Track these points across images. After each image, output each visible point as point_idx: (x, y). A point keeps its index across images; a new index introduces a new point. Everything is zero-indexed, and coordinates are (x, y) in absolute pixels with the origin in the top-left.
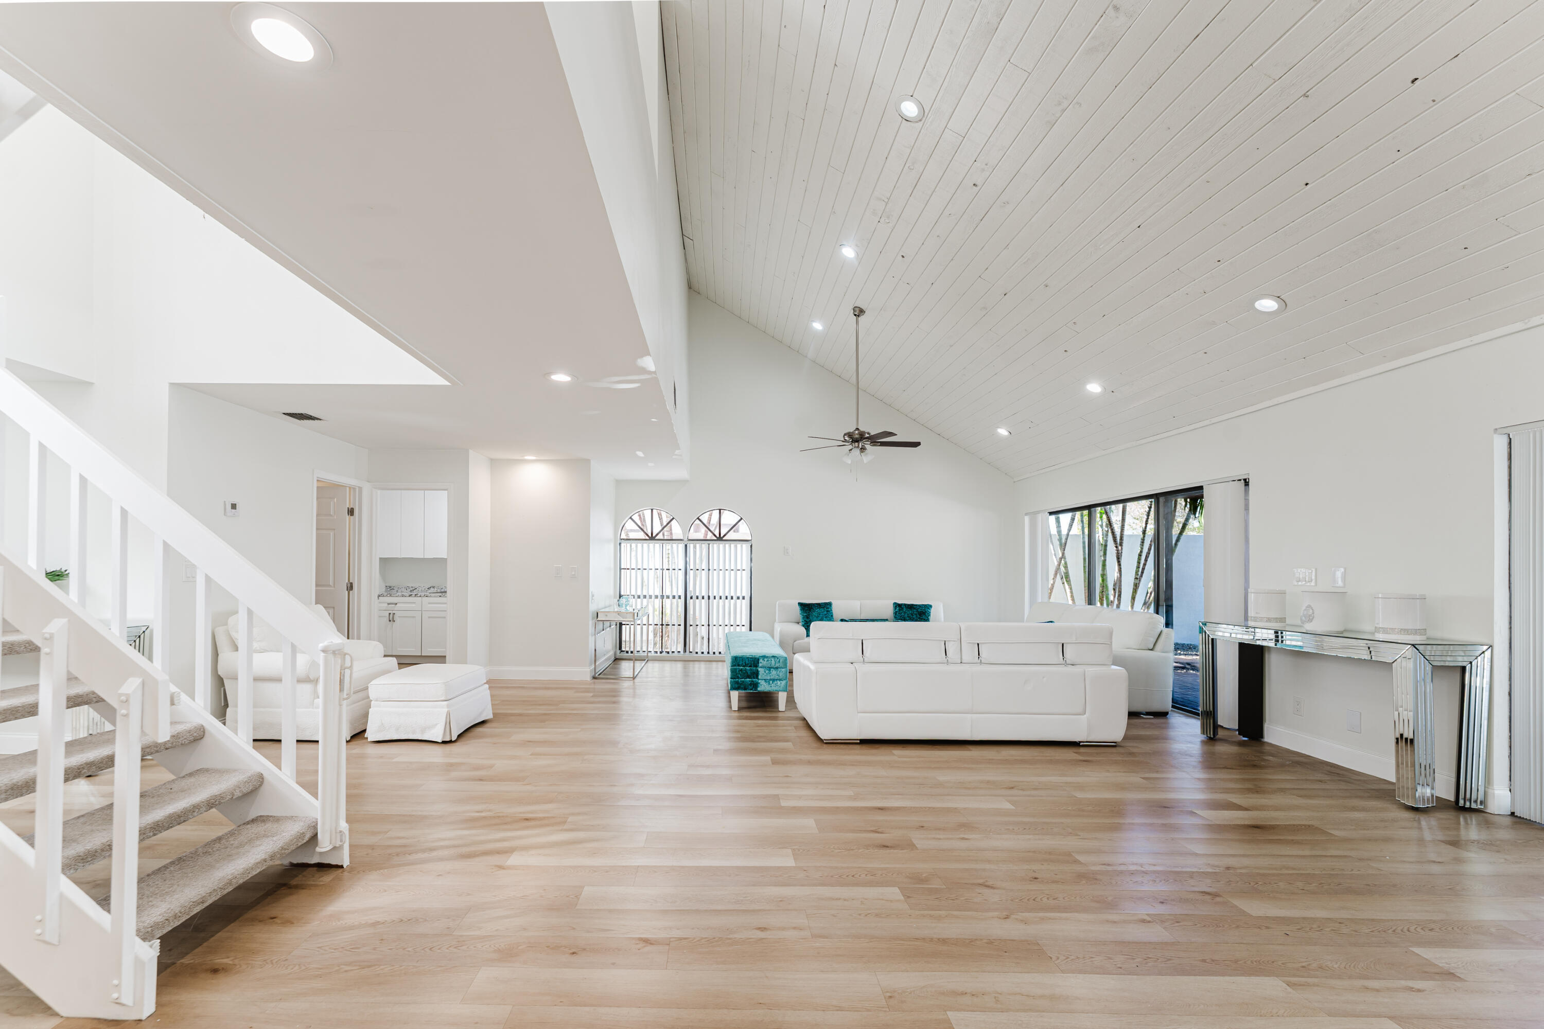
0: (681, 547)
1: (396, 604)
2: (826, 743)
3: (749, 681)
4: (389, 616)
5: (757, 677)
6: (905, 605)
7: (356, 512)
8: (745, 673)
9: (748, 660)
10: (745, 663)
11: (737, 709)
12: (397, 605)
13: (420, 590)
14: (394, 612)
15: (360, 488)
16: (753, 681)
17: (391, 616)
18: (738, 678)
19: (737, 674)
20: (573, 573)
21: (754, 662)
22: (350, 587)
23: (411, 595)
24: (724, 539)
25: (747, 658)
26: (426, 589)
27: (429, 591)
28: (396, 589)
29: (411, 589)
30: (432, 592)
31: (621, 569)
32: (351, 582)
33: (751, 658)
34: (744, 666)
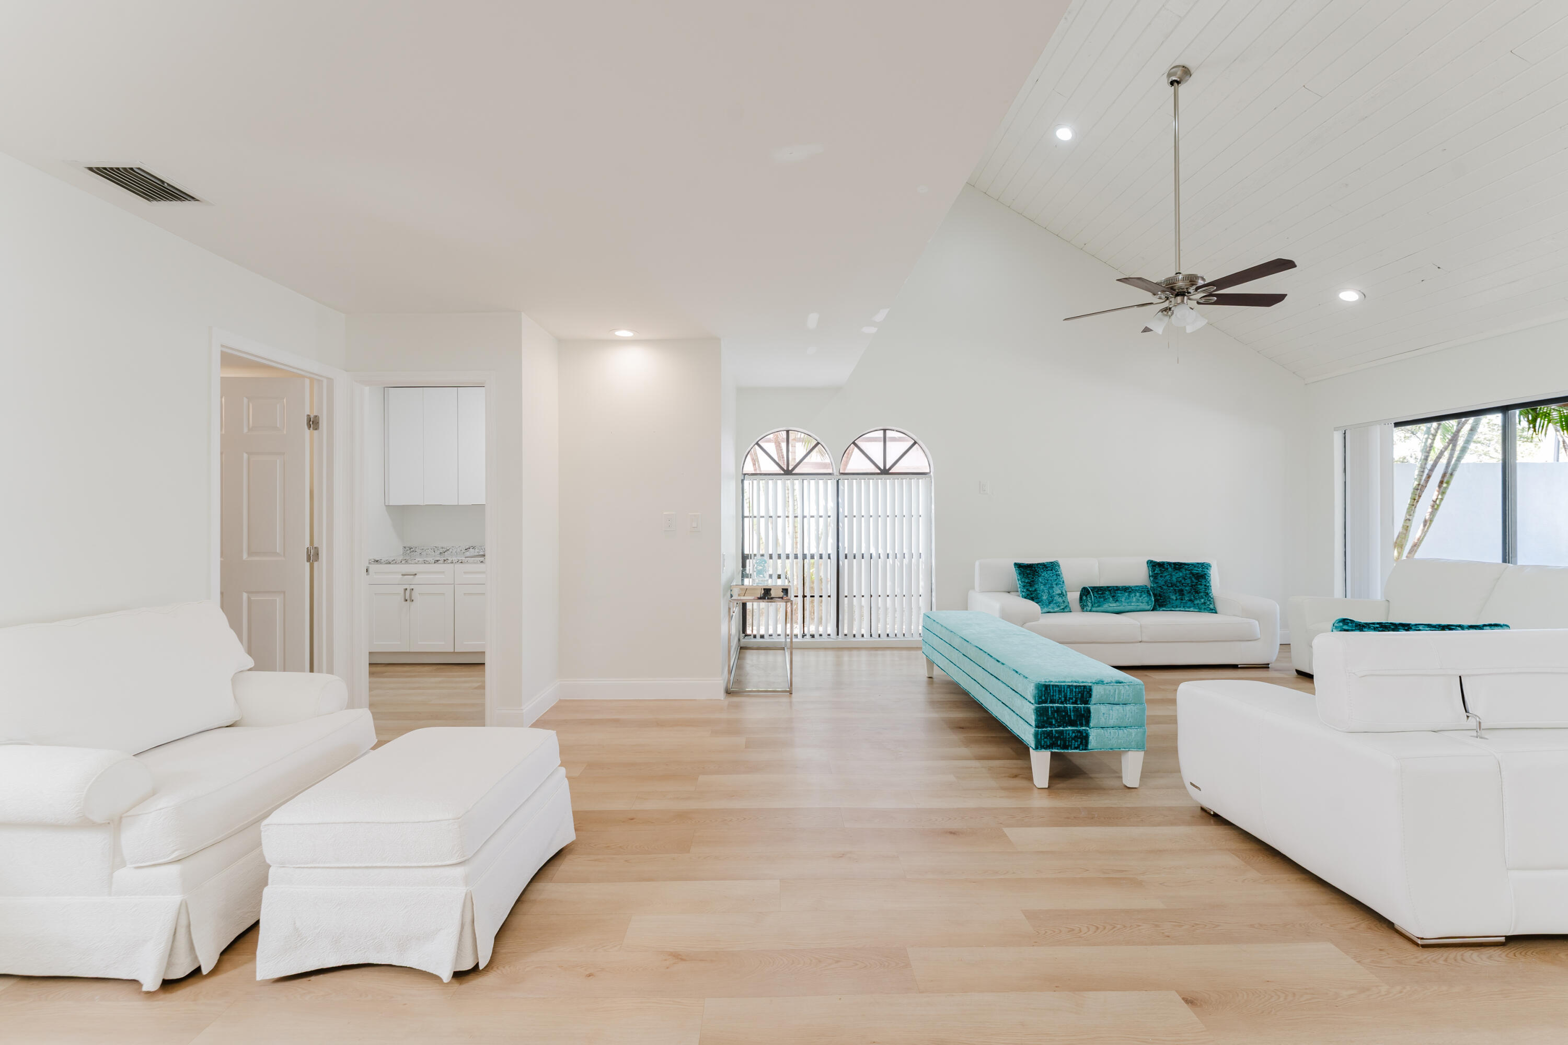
0: (831, 484)
1: (416, 574)
2: (1424, 946)
3: (1073, 731)
4: (405, 593)
5: (1087, 724)
6: (1169, 564)
7: (323, 423)
8: (1064, 717)
9: (1071, 691)
10: (1065, 697)
11: (1047, 787)
12: (417, 576)
13: (454, 552)
14: (412, 587)
15: (330, 381)
16: (1079, 731)
17: (408, 592)
18: (1051, 725)
19: (1048, 719)
20: (695, 525)
21: (1082, 695)
22: (313, 556)
23: (438, 561)
24: (890, 472)
25: (1069, 686)
26: (463, 551)
27: (468, 554)
28: (419, 551)
29: (441, 551)
30: (472, 555)
31: (743, 517)
32: (315, 546)
33: (1076, 687)
34: (1062, 703)
